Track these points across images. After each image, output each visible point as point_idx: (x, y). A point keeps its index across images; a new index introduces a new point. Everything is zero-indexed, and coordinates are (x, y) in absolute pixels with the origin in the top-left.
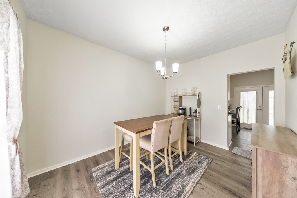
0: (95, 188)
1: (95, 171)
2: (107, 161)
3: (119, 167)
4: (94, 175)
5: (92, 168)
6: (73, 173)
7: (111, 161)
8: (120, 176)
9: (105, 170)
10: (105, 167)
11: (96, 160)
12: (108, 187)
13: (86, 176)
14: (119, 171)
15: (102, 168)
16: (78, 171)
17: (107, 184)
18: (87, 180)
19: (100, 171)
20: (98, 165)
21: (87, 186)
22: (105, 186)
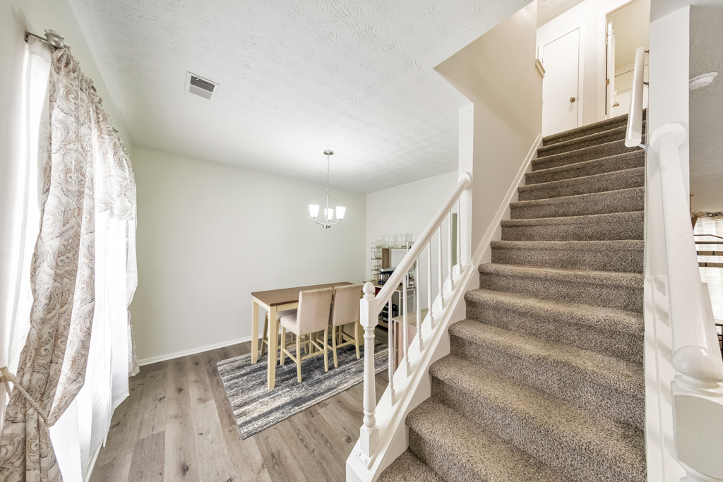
0: (218, 382)
1: (222, 365)
2: (241, 354)
3: (258, 361)
4: (219, 369)
5: (218, 361)
6: (189, 365)
7: (247, 355)
8: (255, 371)
9: (236, 364)
10: (237, 360)
11: (225, 353)
12: (236, 381)
13: (207, 370)
14: (257, 366)
15: (232, 362)
16: (197, 364)
17: (235, 378)
18: (208, 373)
19: (228, 365)
20: (227, 358)
21: (207, 379)
22: (231, 380)
